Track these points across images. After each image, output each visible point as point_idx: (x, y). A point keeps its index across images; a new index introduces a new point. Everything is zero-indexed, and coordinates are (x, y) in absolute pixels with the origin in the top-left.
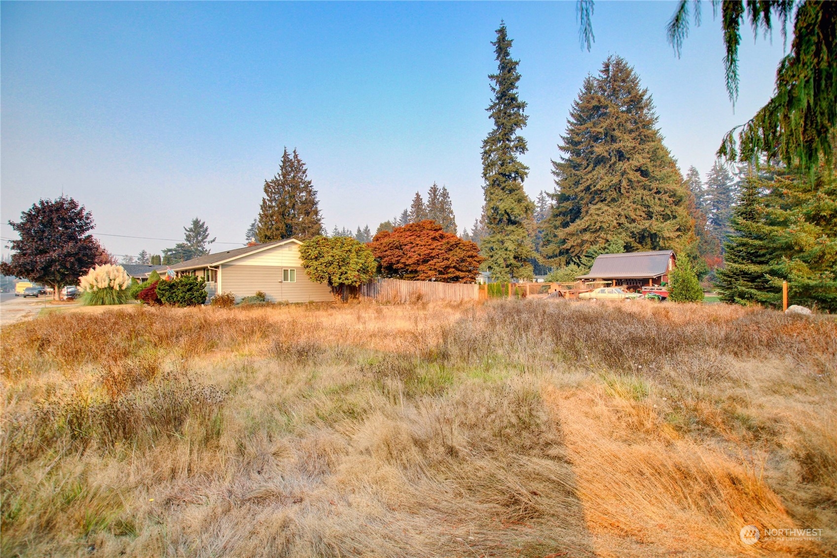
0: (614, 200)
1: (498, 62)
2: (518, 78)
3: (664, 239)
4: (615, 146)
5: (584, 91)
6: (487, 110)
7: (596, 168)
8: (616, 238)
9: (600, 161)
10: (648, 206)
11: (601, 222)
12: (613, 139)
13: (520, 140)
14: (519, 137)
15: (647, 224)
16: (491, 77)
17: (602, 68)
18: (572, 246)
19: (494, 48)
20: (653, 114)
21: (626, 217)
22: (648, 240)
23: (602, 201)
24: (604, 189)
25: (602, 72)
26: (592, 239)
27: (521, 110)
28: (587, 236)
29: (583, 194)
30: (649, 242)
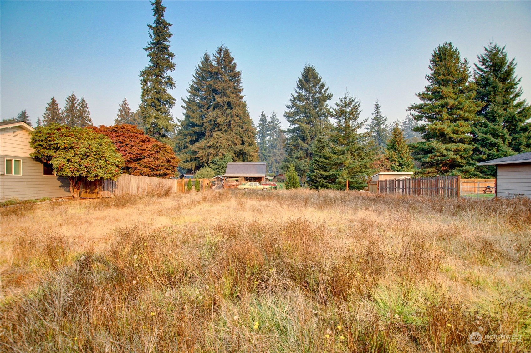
0: (225, 131)
1: (154, 18)
2: (170, 36)
3: (250, 156)
4: (227, 99)
5: (203, 60)
6: (145, 49)
7: (215, 110)
8: (227, 153)
9: (216, 106)
10: (242, 137)
11: (220, 143)
12: (225, 95)
13: (170, 79)
14: (169, 77)
15: (242, 147)
16: (150, 27)
17: (217, 50)
18: (202, 156)
19: (153, 7)
20: (241, 86)
21: (232, 142)
22: (241, 156)
23: (219, 130)
24: (221, 123)
25: (218, 53)
26: (214, 153)
27: (170, 58)
28: (212, 151)
29: (207, 124)
30: (242, 157)
